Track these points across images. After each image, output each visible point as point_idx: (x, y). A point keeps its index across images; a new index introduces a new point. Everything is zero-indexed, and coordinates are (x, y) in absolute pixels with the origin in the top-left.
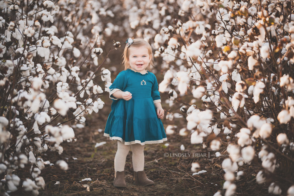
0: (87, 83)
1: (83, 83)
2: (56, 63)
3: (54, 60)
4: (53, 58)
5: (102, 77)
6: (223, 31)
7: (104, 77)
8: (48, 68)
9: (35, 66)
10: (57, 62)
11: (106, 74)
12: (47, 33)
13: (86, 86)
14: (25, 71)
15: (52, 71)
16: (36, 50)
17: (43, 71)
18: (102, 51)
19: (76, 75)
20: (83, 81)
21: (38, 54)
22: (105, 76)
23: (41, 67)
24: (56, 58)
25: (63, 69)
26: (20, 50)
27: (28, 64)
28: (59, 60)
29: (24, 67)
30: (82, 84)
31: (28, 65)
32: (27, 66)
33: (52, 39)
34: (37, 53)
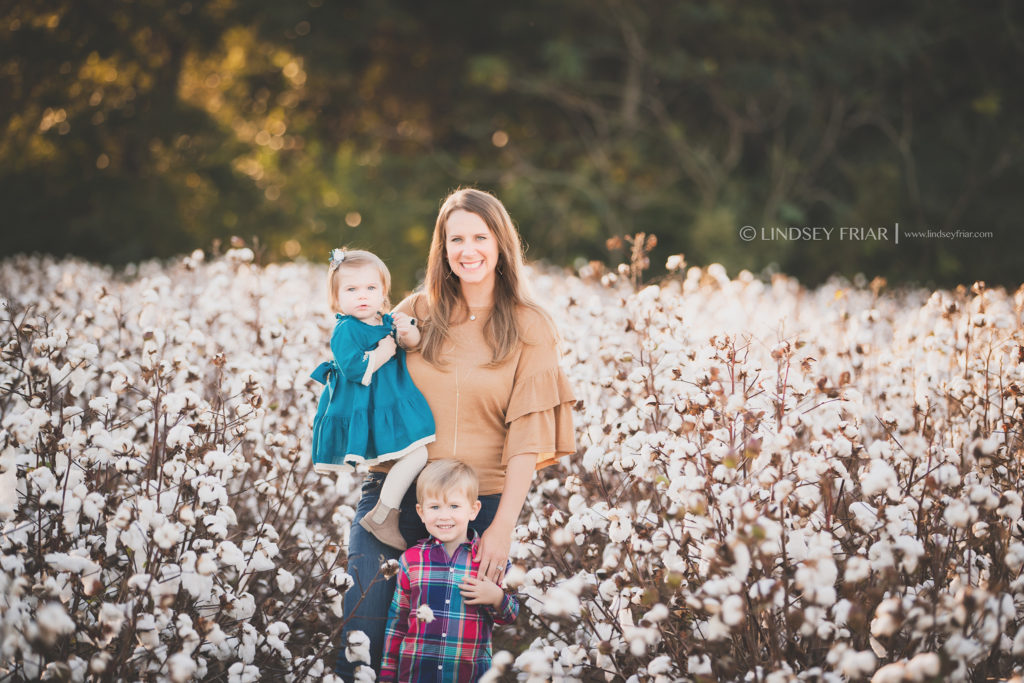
0: (308, 666)
1: (298, 667)
2: (228, 612)
3: (225, 604)
4: (223, 598)
5: (347, 650)
6: (666, 543)
7: (351, 652)
8: (208, 627)
9: (175, 619)
10: (233, 608)
11: (359, 644)
12: (210, 530)
13: (305, 673)
14: (147, 631)
15: (217, 634)
16: (178, 578)
17: (195, 635)
18: (351, 583)
19: (280, 645)
20: (299, 661)
21: (184, 587)
22: (354, 649)
23: (191, 622)
24: (229, 599)
25: (247, 627)
26: (139, 579)
27: (158, 616)
28: (238, 603)
29: (146, 621)
30: (295, 669)
31: (156, 618)
32: (155, 620)
33: (222, 550)
34: (181, 585)
